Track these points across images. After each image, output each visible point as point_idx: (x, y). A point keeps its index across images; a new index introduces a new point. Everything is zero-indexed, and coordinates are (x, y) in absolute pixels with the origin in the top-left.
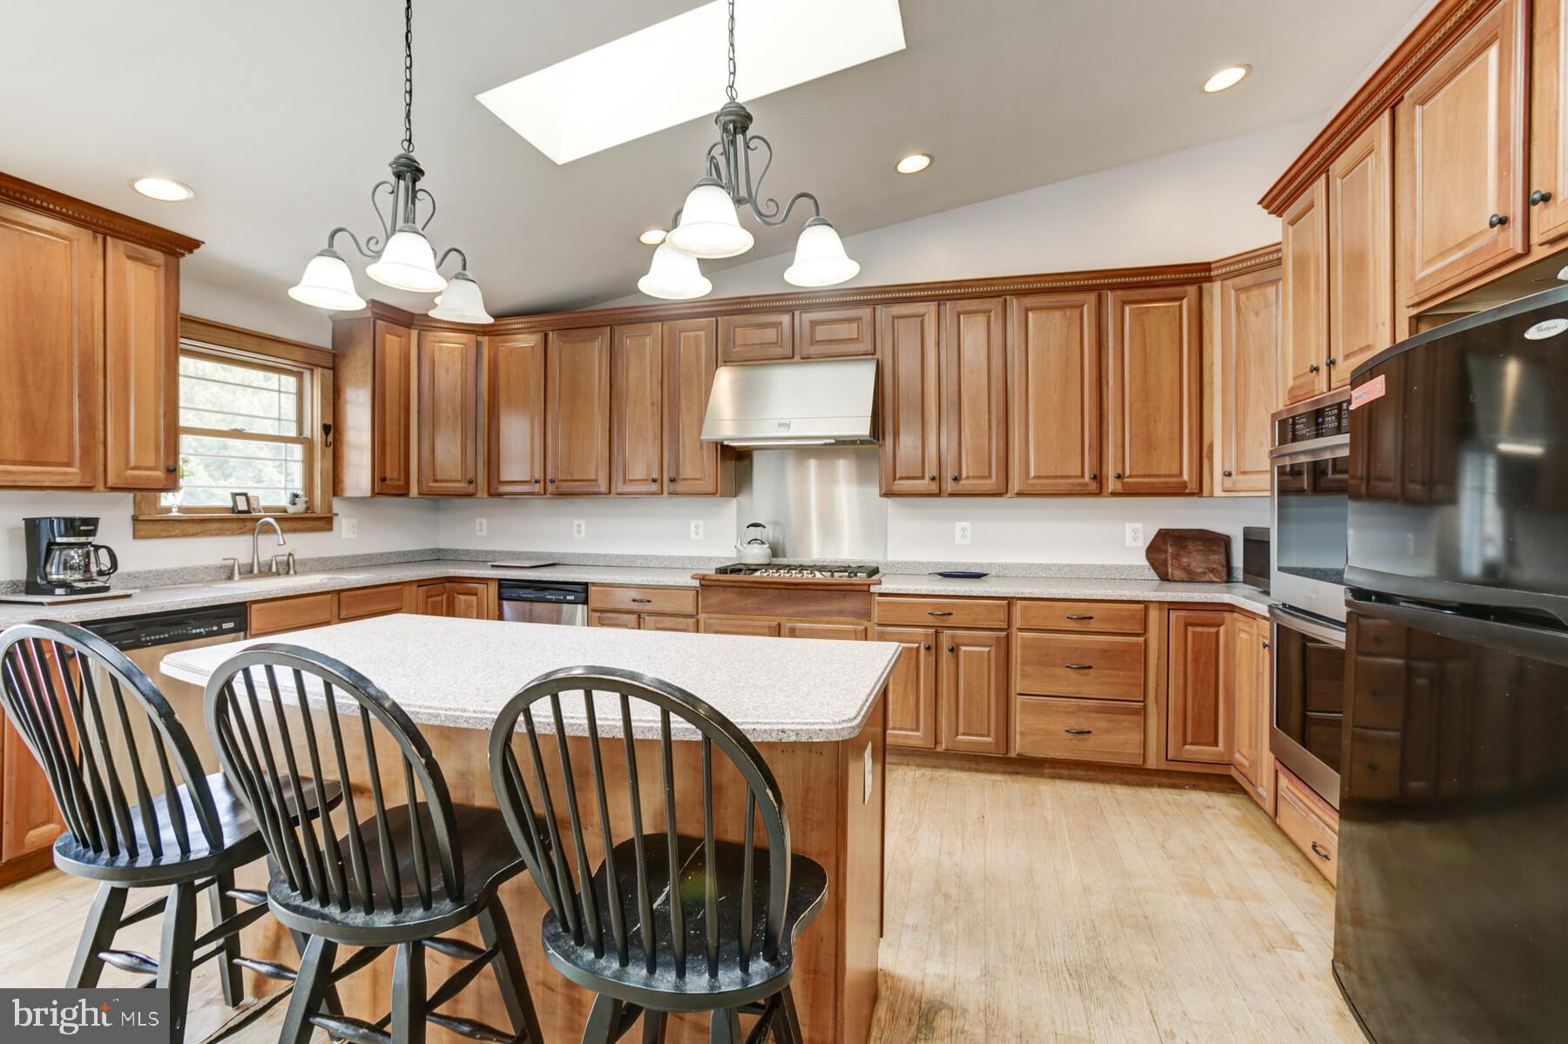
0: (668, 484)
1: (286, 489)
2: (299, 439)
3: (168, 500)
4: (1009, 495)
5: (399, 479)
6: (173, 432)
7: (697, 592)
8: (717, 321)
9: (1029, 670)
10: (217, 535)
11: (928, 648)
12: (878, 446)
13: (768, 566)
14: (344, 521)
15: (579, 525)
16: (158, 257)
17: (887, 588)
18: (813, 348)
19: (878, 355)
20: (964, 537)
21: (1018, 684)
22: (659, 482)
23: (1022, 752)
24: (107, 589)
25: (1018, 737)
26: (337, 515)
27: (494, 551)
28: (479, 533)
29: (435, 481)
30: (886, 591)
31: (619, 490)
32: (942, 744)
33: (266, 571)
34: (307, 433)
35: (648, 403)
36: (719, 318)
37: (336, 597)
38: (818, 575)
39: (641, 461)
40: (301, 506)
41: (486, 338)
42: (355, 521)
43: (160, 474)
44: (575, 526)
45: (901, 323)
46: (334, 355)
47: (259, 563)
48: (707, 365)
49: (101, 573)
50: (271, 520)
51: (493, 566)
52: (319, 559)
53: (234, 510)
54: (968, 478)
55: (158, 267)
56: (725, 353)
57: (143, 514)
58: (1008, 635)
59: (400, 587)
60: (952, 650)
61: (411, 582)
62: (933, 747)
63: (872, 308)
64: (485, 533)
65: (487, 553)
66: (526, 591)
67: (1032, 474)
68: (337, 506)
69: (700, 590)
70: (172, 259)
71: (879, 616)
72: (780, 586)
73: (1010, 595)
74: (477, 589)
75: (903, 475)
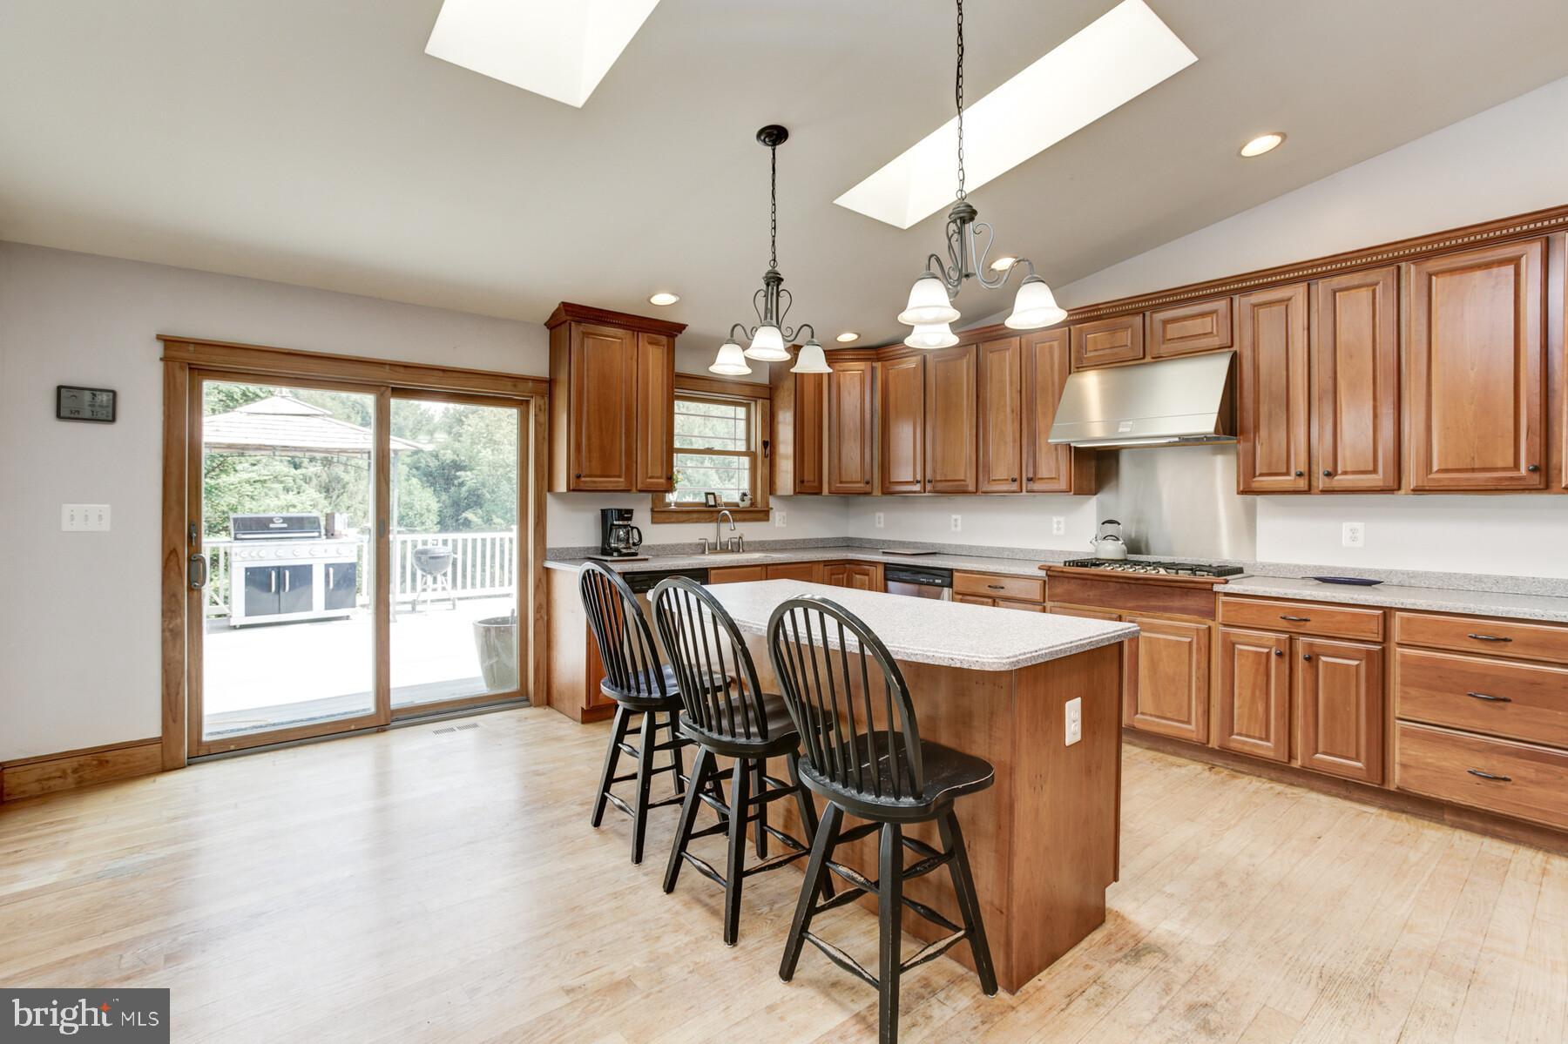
0: (1025, 483)
1: (739, 489)
2: (748, 453)
3: (671, 498)
4: (1402, 492)
5: (814, 481)
6: (670, 451)
7: (1045, 581)
8: (1070, 330)
9: (1413, 692)
10: (697, 522)
11: (1280, 655)
12: (1235, 441)
13: (1125, 562)
14: (777, 513)
15: (956, 520)
16: (664, 339)
17: (1231, 588)
18: (1165, 346)
19: (1236, 348)
20: (1354, 539)
21: (1397, 707)
22: (1019, 481)
23: (1401, 785)
24: (636, 554)
25: (1397, 768)
26: (772, 509)
27: (890, 541)
28: (878, 526)
29: (841, 482)
30: (1231, 591)
31: (984, 489)
32: (1297, 759)
33: (724, 549)
34: (753, 449)
35: (1008, 410)
36: (1072, 327)
37: (764, 569)
38: (1162, 571)
39: (1003, 462)
40: (747, 503)
41: (880, 363)
42: (784, 514)
43: (662, 481)
44: (952, 521)
45: (1262, 312)
46: (771, 388)
47: (720, 543)
48: (1061, 371)
49: (634, 544)
50: (727, 512)
51: (884, 553)
52: (760, 542)
53: (706, 504)
54: (1345, 473)
55: (664, 346)
56: (1077, 360)
57: (657, 507)
58: (1383, 650)
59: (810, 565)
60: (1308, 659)
61: (819, 562)
62: (1286, 760)
63: (1229, 300)
64: (882, 525)
65: (878, 541)
66: (905, 574)
67: (1435, 468)
68: (773, 502)
69: (1047, 579)
70: (671, 339)
71: (1223, 616)
72: (1121, 580)
73: (1384, 605)
74: (868, 570)
75: (1265, 471)
